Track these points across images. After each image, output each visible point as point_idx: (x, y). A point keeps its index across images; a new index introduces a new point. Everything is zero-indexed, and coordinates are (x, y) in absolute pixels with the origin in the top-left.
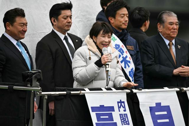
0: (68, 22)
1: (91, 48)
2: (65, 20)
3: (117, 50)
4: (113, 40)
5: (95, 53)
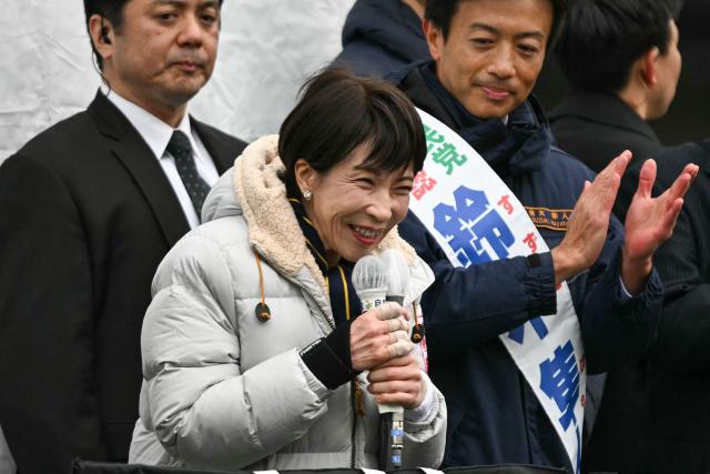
0: (183, 39)
1: (269, 245)
2: (161, 29)
3: (467, 225)
4: (440, 164)
5: (294, 277)
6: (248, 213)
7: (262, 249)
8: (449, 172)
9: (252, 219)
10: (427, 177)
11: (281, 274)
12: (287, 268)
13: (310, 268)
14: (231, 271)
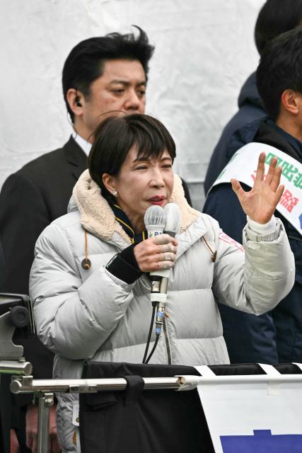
1: (92, 223)
4: (298, 188)
5: (110, 240)
6: (80, 207)
7: (87, 226)
9: (82, 210)
10: (293, 197)
11: (102, 239)
12: (104, 235)
13: (119, 233)
14: (70, 241)
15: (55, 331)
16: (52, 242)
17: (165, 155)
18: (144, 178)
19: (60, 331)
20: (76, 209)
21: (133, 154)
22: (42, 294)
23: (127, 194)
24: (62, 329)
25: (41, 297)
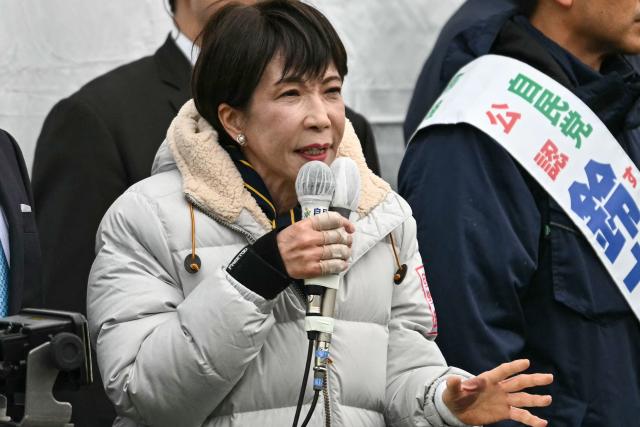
1: (202, 192)
3: (600, 204)
4: (569, 137)
5: (235, 223)
6: (181, 163)
7: (195, 197)
8: (578, 145)
9: (184, 169)
10: (559, 153)
11: (220, 221)
12: (225, 214)
13: (250, 211)
15: (136, 381)
16: (132, 223)
17: (331, 72)
18: (294, 112)
19: (145, 382)
20: (173, 167)
21: (275, 71)
22: (113, 316)
23: (263, 142)
24: (149, 377)
25: (112, 321)
